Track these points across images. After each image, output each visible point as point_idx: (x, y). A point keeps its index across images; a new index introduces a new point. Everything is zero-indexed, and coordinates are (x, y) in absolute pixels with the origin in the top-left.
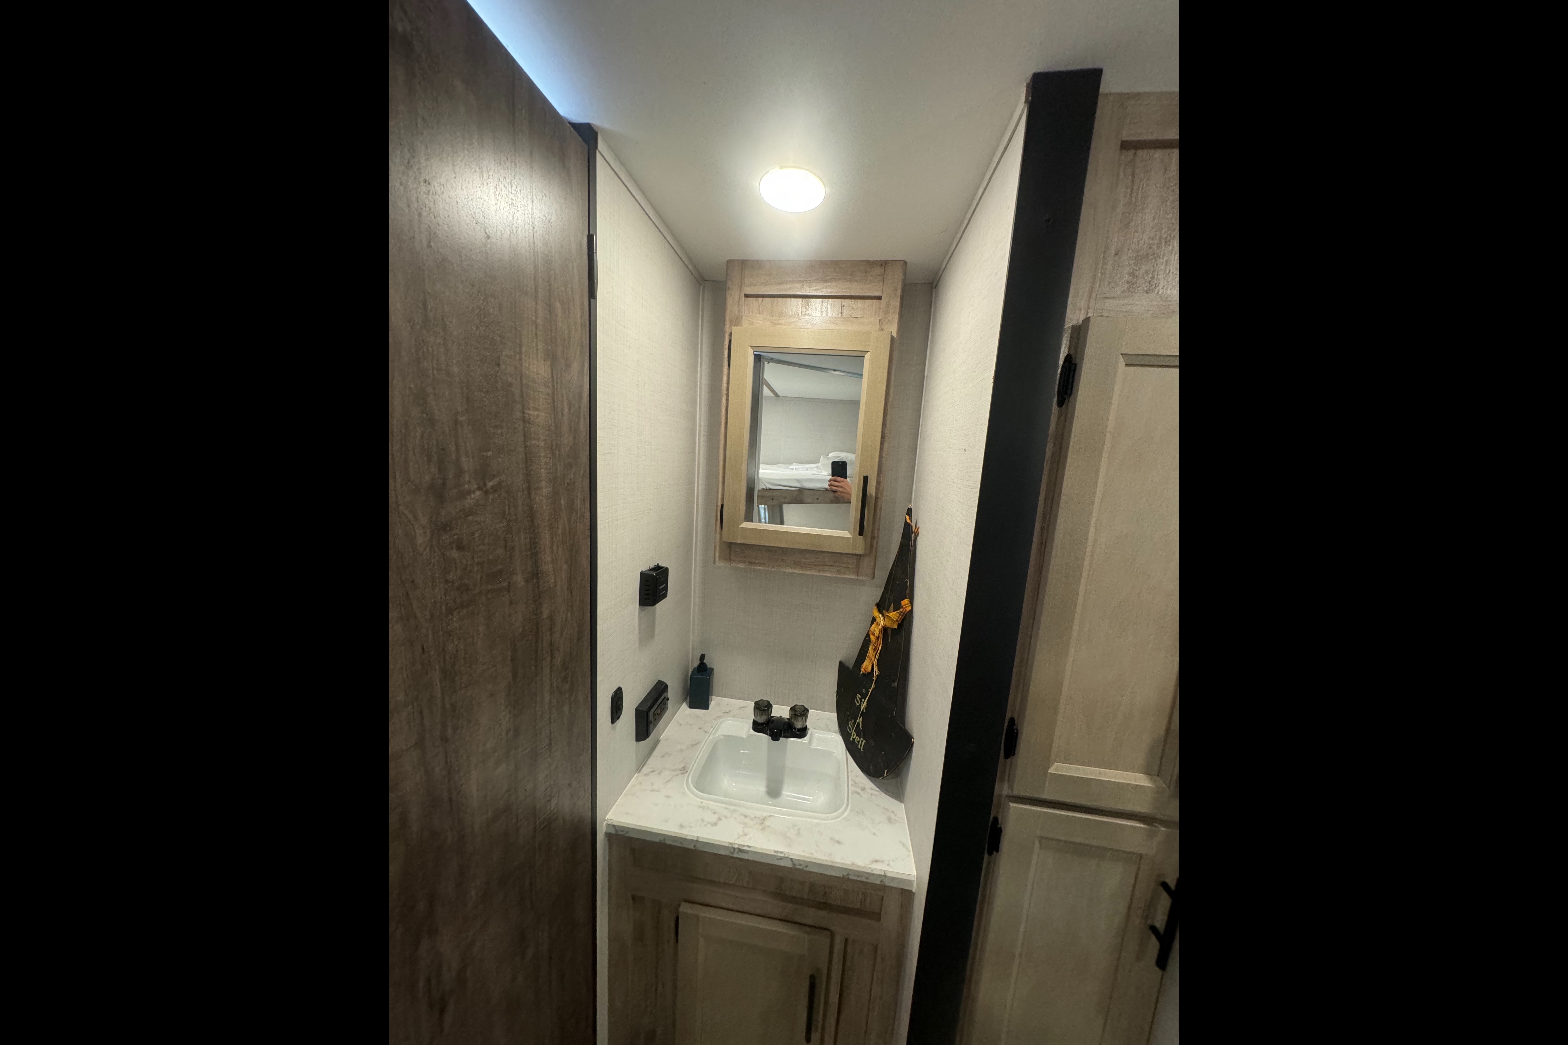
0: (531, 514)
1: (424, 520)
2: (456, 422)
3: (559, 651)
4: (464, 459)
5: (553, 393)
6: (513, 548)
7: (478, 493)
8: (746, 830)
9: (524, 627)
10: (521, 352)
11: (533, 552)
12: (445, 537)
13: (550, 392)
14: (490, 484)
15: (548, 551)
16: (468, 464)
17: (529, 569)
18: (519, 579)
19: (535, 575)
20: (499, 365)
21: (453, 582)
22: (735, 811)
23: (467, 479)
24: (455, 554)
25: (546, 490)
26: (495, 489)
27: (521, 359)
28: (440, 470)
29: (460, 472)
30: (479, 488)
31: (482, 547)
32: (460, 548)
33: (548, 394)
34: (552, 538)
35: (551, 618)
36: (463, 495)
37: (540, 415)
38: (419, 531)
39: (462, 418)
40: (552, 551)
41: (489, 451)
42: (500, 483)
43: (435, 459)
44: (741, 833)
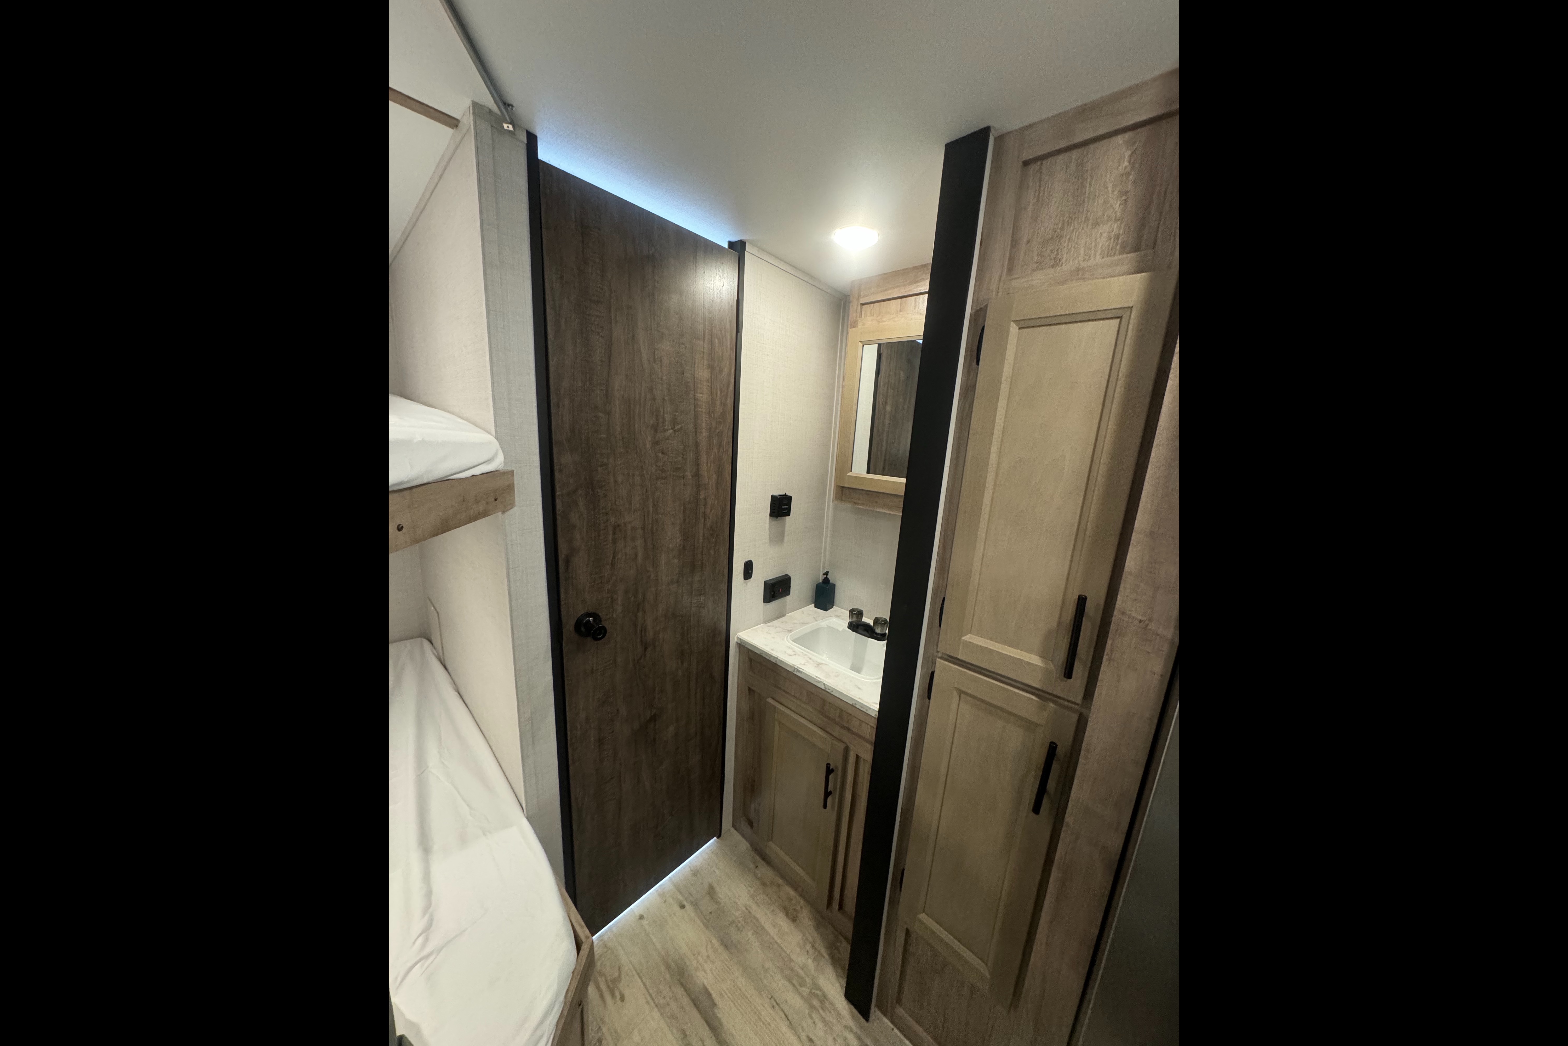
0: (697, 445)
1: (649, 438)
2: (664, 399)
3: (709, 518)
4: (666, 415)
5: (711, 385)
6: (686, 458)
7: (671, 431)
8: (806, 664)
9: (690, 498)
10: (694, 367)
11: (697, 463)
12: (657, 447)
13: (710, 384)
14: (677, 427)
15: (705, 465)
16: (668, 418)
17: (694, 470)
18: (689, 475)
19: (697, 475)
20: (683, 374)
21: (659, 467)
22: (806, 655)
23: (667, 424)
24: (660, 455)
25: (705, 434)
26: (679, 430)
27: (694, 370)
28: (656, 419)
29: (664, 421)
30: (672, 429)
31: (671, 455)
32: (663, 453)
33: (708, 386)
34: (707, 459)
35: (705, 499)
36: (665, 430)
37: (703, 396)
38: (647, 443)
39: (666, 398)
40: (707, 465)
41: (677, 412)
42: (681, 428)
43: (655, 414)
44: (803, 663)
